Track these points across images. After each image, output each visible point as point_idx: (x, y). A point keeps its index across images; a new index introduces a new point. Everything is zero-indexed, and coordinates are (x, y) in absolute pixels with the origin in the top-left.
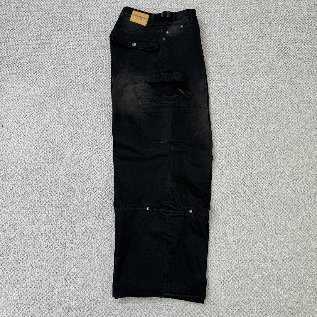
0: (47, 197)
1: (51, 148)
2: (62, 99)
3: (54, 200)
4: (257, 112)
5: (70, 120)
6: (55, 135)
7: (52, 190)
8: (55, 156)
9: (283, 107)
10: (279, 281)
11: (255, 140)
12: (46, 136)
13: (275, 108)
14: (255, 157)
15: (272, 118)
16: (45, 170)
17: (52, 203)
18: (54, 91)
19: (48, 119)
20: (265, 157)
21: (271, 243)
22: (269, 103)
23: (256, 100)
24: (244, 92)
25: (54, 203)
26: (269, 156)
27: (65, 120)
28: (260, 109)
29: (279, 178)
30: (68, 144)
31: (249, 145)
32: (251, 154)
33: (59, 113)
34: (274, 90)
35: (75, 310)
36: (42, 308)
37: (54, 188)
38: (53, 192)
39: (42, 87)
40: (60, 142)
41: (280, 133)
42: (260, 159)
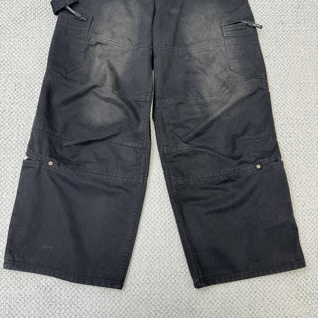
0: (14, 147)
1: (17, 84)
2: (30, 22)
3: (23, 150)
4: (280, 37)
5: (40, 48)
6: (22, 67)
7: (19, 137)
8: (23, 94)
9: (312, 31)
10: (314, 244)
11: (280, 71)
12: (10, 68)
13: (303, 33)
14: (280, 92)
15: (300, 45)
16: (10, 113)
17: (20, 154)
18: (19, 12)
19: (11, 47)
20: (293, 92)
21: (302, 198)
22: (294, 26)
23: (279, 23)
24: (264, 13)
25: (23, 154)
26: (298, 91)
27: (34, 48)
28: (284, 33)
29: (310, 118)
30: (39, 79)
31: (273, 78)
32: (275, 89)
33: (26, 40)
34: (300, 11)
35: (54, 288)
36: (11, 288)
37: (22, 135)
38: (21, 139)
39: (4, 8)
40: (28, 77)
41: (310, 62)
42: (286, 94)
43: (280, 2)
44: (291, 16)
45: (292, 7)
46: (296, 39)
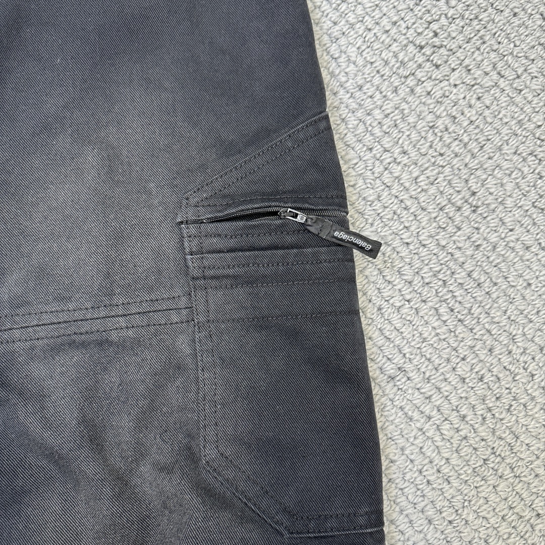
43: (473, 102)
44: (513, 176)
45: (519, 132)
46: (529, 285)
